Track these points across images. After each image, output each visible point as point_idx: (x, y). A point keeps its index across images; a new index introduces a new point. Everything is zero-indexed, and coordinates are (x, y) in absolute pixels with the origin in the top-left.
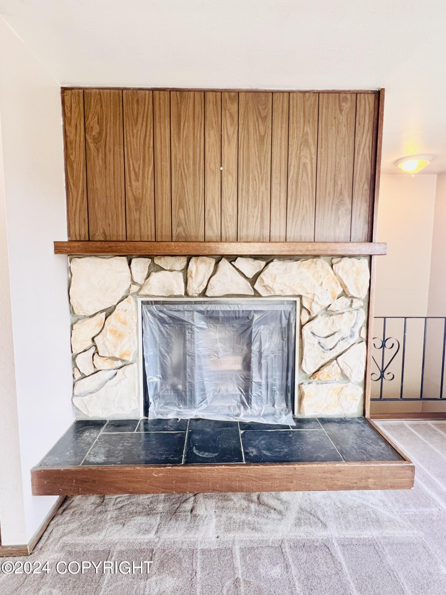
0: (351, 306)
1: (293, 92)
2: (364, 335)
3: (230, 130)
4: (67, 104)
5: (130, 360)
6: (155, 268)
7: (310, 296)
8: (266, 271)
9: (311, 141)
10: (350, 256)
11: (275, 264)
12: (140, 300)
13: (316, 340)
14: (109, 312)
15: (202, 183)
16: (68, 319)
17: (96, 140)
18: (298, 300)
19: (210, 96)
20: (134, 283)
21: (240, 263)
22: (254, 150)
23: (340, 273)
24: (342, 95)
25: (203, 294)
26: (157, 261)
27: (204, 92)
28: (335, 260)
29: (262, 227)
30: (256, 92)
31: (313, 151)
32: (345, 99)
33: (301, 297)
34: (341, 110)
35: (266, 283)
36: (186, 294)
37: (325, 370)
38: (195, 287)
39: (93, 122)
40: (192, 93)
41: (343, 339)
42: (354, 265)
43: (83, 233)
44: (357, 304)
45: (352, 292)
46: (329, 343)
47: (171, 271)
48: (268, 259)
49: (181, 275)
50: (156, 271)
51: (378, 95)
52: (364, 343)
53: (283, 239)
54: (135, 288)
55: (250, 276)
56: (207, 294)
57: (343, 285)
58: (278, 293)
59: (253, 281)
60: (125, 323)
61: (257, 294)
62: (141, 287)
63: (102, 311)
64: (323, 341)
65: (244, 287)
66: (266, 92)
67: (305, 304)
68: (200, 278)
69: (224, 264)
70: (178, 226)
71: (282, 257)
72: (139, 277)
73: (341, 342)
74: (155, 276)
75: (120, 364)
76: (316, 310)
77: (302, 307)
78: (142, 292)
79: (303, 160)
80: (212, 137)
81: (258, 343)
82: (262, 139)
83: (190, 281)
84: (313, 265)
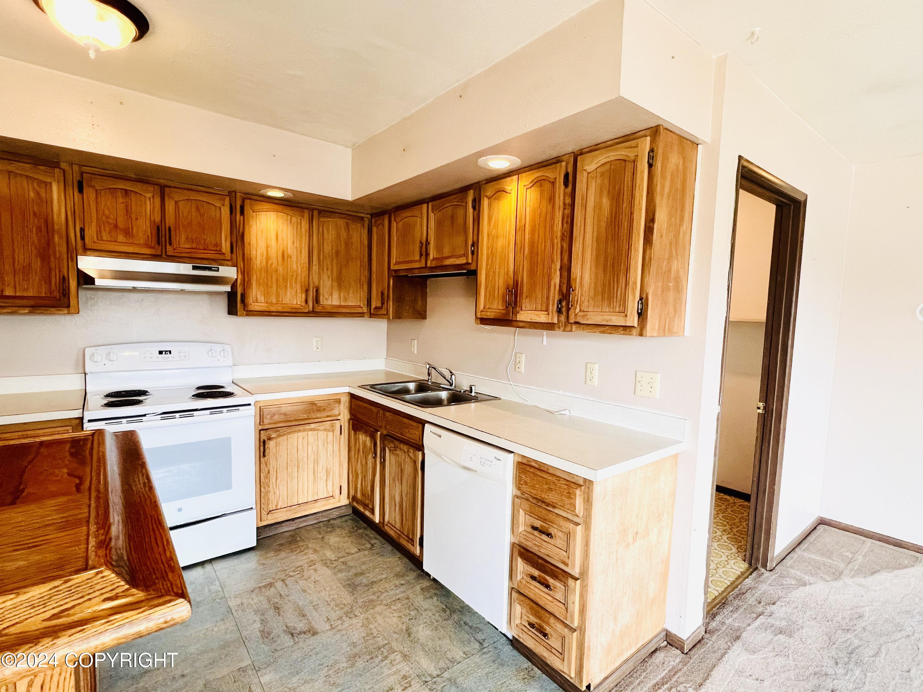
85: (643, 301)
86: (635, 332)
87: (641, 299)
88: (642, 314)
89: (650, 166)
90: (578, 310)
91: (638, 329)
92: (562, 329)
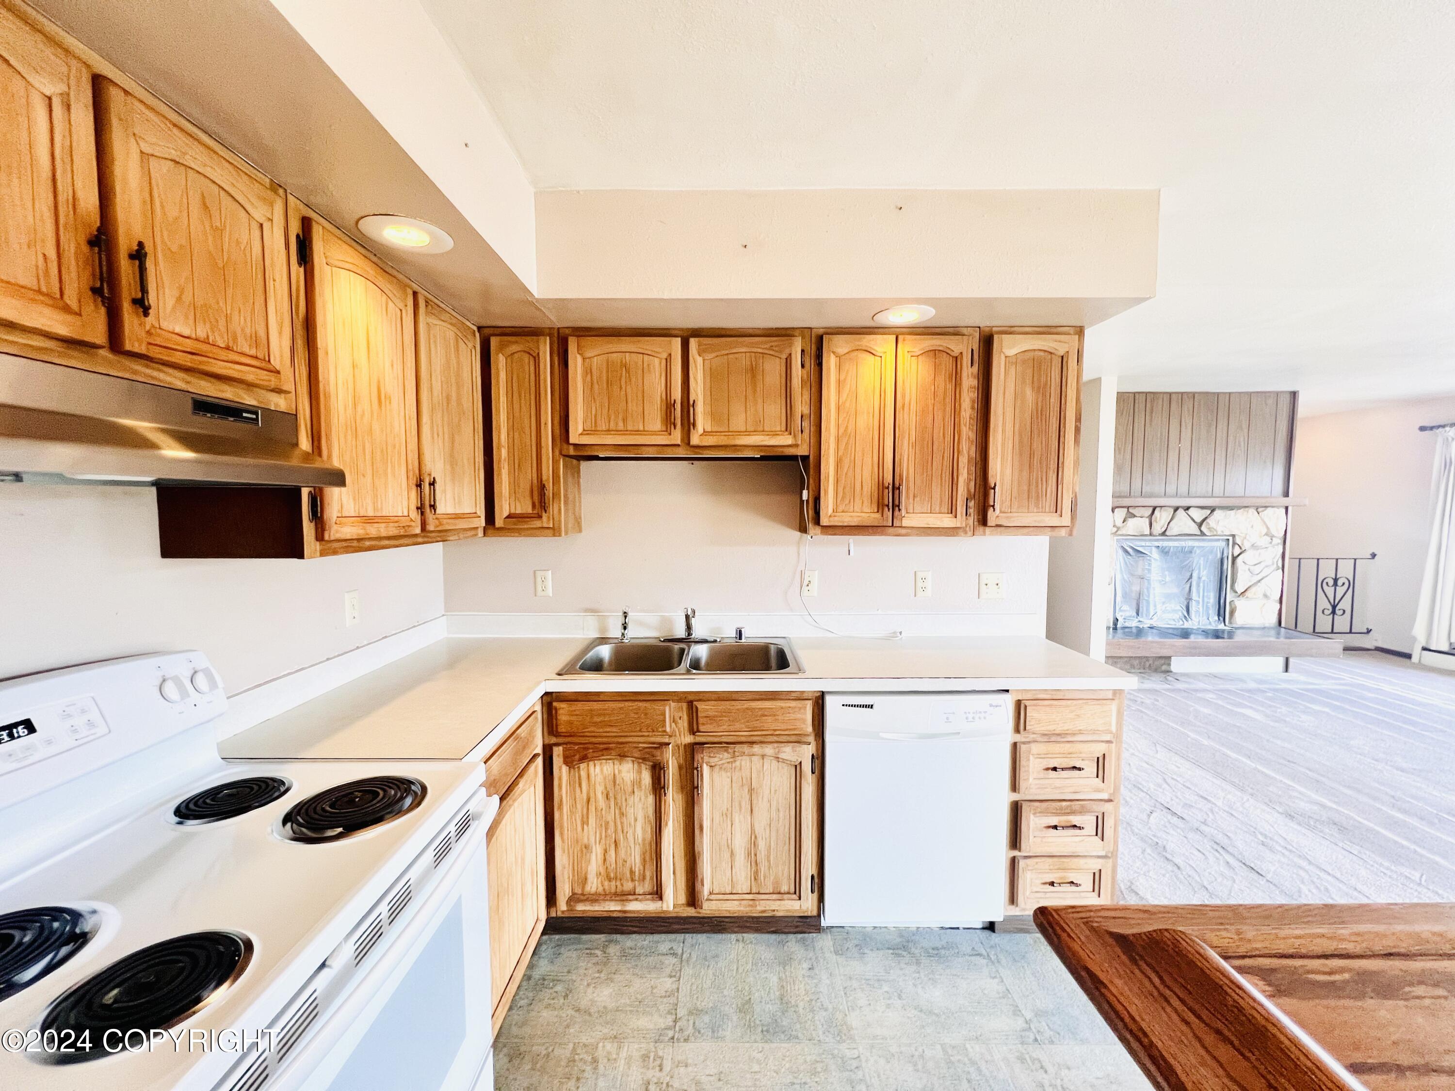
0: (1271, 543)
2: (1280, 565)
3: (1187, 419)
6: (1131, 515)
7: (1240, 535)
8: (1211, 517)
9: (1244, 426)
10: (1273, 507)
11: (1217, 513)
12: (1116, 538)
13: (1247, 567)
15: (1166, 454)
18: (1231, 538)
19: (1173, 396)
21: (1191, 512)
22: (1203, 432)
23: (1266, 520)
24: (1267, 394)
25: (1164, 534)
26: (1131, 510)
27: (1170, 394)
28: (1261, 510)
29: (1207, 486)
30: (1207, 394)
31: (1246, 432)
32: (1270, 397)
33: (1234, 536)
34: (1267, 405)
35: (1210, 526)
36: (1151, 535)
37: (1253, 590)
38: (1158, 528)
40: (1162, 395)
41: (1267, 566)
42: (1275, 513)
44: (1277, 541)
45: (1273, 532)
46: (1257, 569)
47: (1142, 517)
48: (1212, 509)
49: (1148, 520)
50: (1130, 518)
51: (1294, 395)
52: (1281, 571)
53: (1222, 495)
55: (1199, 520)
56: (1167, 533)
57: (1268, 528)
58: (1219, 533)
59: (1200, 525)
61: (1203, 534)
62: (1119, 529)
64: (1252, 568)
65: (1194, 529)
66: (1214, 393)
67: (1238, 541)
68: (1162, 522)
70: (1147, 485)
71: (1222, 508)
72: (1119, 523)
73: (1264, 569)
74: (1131, 522)
76: (1246, 545)
77: (1234, 544)
78: (1119, 532)
79: (1239, 439)
80: (1174, 424)
81: (1197, 571)
82: (1210, 426)
83: (1154, 524)
84: (1245, 513)
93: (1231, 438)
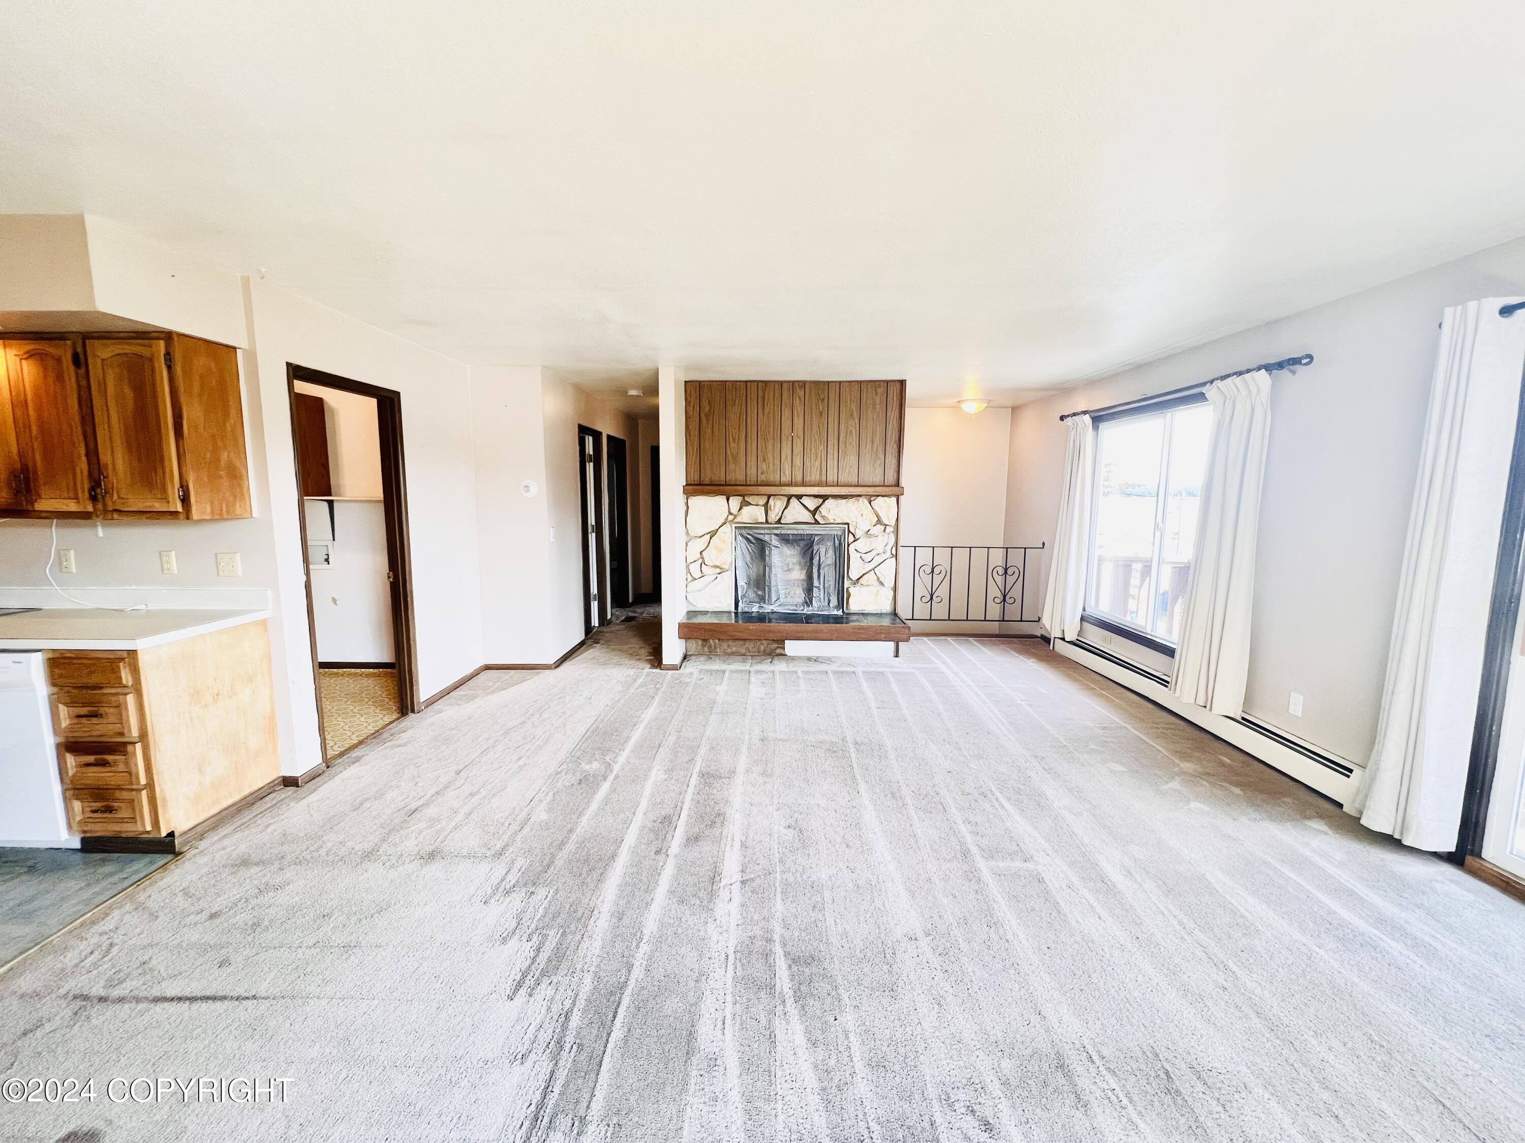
0: (885, 530)
1: (843, 382)
2: (894, 552)
3: (799, 408)
4: (688, 391)
5: (726, 567)
6: (745, 504)
7: (854, 524)
8: (823, 506)
9: (855, 414)
10: (883, 496)
11: (830, 502)
12: (734, 526)
13: (859, 555)
14: (713, 534)
15: (779, 445)
16: (684, 539)
17: (707, 416)
18: (846, 526)
19: (785, 385)
20: (730, 513)
21: (805, 500)
22: (815, 421)
23: (876, 508)
24: (877, 383)
25: (779, 522)
26: (747, 499)
27: (781, 383)
28: (872, 499)
29: (821, 474)
30: (817, 383)
31: (857, 422)
32: (879, 386)
33: (848, 524)
34: (876, 394)
35: (823, 514)
36: (767, 522)
37: (866, 577)
38: (773, 517)
39: (705, 404)
40: (773, 384)
41: (878, 555)
42: (886, 502)
43: (696, 477)
44: (889, 529)
45: (885, 521)
46: (868, 557)
47: (757, 505)
48: (825, 498)
49: (763, 508)
50: (746, 506)
51: (902, 383)
52: (894, 559)
53: (836, 484)
54: (731, 517)
55: (812, 508)
56: (782, 521)
57: (878, 516)
58: (831, 521)
59: (814, 513)
60: (724, 542)
61: (817, 522)
62: (735, 516)
63: (708, 533)
64: (863, 556)
65: (806, 517)
66: (824, 382)
67: (852, 530)
68: (777, 511)
69: (794, 501)
70: (762, 473)
71: (835, 497)
72: (734, 510)
73: (877, 557)
74: (746, 509)
75: (718, 571)
76: (859, 533)
77: (849, 531)
78: (736, 520)
79: (850, 428)
80: (786, 413)
81: (818, 557)
82: (821, 413)
83: (769, 512)
84: (858, 502)
85: (184, 487)
86: (182, 516)
87: (182, 486)
88: (185, 500)
89: (169, 368)
90: (115, 497)
91: (185, 514)
92: (102, 516)
93: (843, 428)
